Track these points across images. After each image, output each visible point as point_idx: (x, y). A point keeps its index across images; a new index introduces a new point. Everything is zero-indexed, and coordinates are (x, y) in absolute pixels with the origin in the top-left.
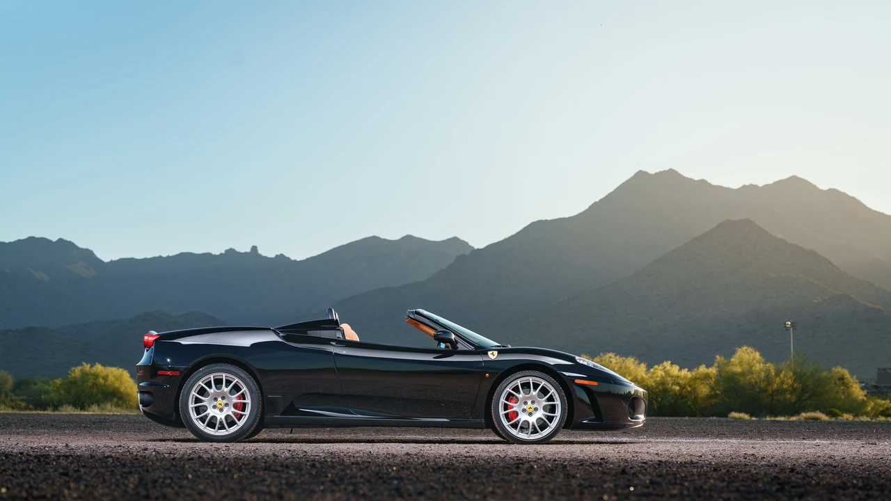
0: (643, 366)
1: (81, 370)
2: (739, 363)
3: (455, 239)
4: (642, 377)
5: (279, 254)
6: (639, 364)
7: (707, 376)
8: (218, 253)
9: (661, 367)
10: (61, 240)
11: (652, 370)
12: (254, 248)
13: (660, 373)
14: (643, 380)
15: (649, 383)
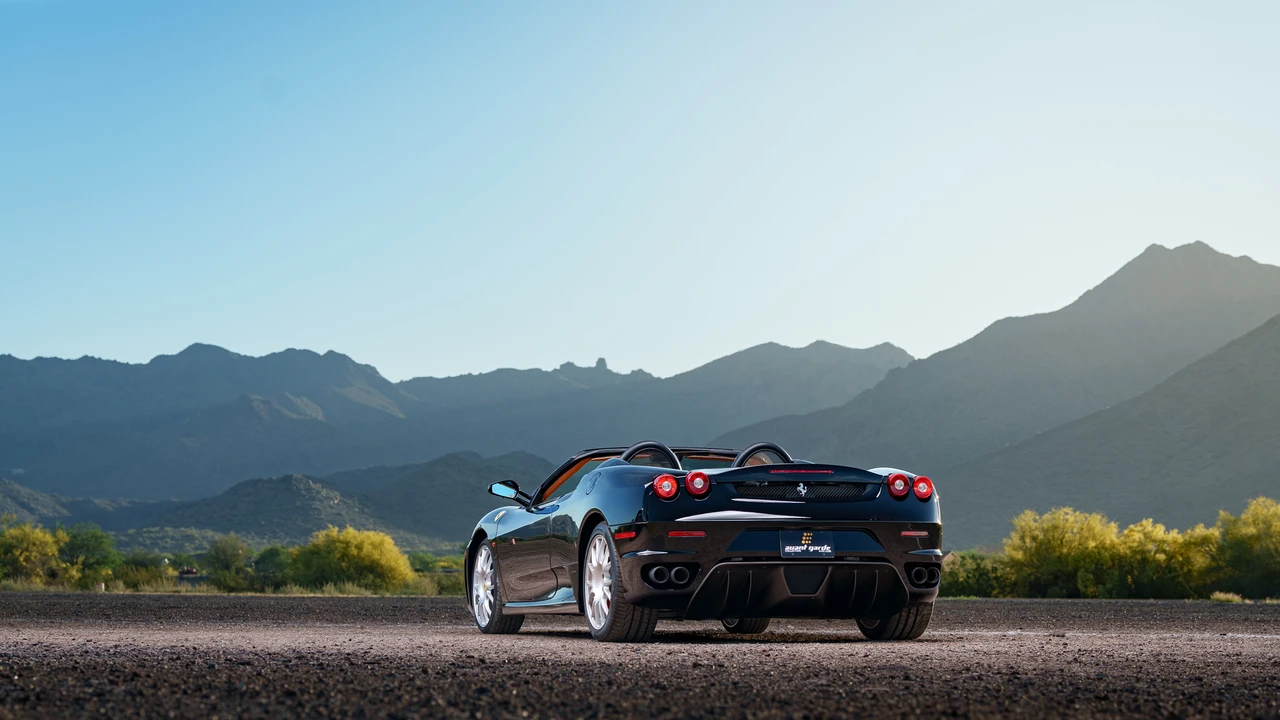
0: (1113, 525)
1: (327, 535)
2: (1254, 522)
3: (887, 346)
4: (1112, 541)
5: (636, 369)
6: (1108, 522)
7: (1205, 541)
8: (550, 369)
9: (1139, 528)
10: (331, 353)
11: (1126, 532)
12: (601, 362)
13: (1138, 536)
14: (1113, 546)
15: (1122, 550)
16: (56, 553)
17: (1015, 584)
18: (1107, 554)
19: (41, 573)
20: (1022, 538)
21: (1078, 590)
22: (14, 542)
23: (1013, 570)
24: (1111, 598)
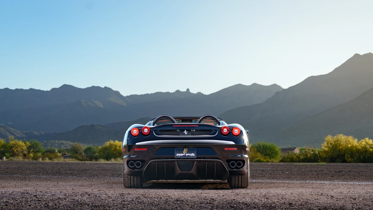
0: (356, 140)
1: (110, 143)
4: (356, 145)
6: (354, 139)
9: (364, 141)
10: (106, 87)
11: (360, 142)
13: (364, 143)
14: (356, 146)
15: (359, 147)
16: (26, 149)
17: (325, 158)
18: (354, 149)
19: (21, 155)
20: (328, 144)
21: (345, 160)
22: (13, 145)
23: (325, 154)
24: (356, 163)
